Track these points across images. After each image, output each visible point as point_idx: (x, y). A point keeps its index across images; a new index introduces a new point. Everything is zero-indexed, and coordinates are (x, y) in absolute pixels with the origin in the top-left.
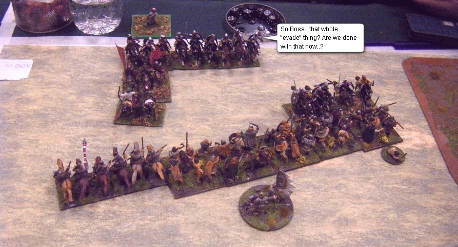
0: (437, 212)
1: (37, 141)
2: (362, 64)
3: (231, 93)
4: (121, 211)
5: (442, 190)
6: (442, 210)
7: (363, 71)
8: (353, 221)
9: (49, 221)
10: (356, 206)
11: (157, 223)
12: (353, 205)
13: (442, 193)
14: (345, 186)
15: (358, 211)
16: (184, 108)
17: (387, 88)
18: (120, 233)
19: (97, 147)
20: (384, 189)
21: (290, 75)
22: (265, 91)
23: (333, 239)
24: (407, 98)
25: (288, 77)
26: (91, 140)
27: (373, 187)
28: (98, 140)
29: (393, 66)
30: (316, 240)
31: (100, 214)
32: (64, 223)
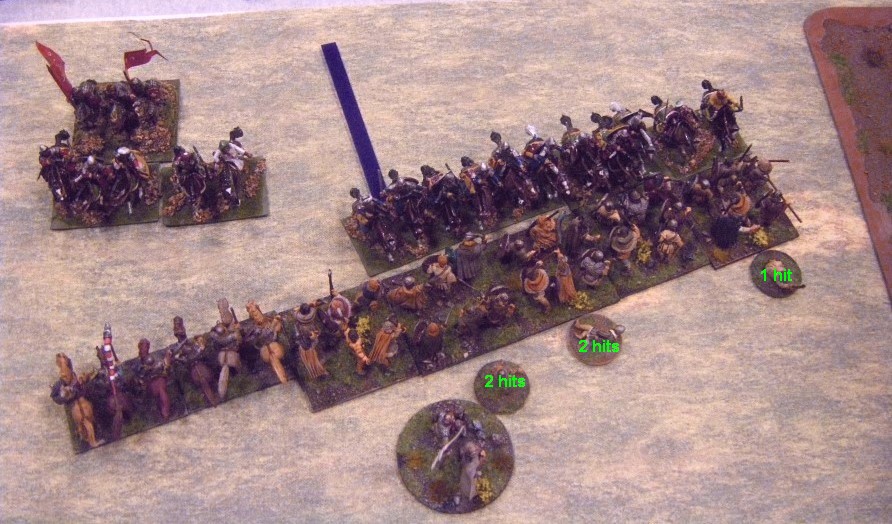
0: (862, 411)
1: (14, 281)
2: (715, 34)
3: (425, 129)
4: (201, 450)
5: (876, 359)
6: (873, 405)
7: (716, 52)
8: (688, 446)
9: (54, 482)
10: (693, 407)
11: (278, 473)
12: (687, 407)
13: (876, 365)
14: (671, 360)
15: (698, 420)
16: (324, 174)
17: (769, 96)
18: (202, 502)
19: (142, 292)
20: (755, 362)
21: (554, 74)
22: (499, 121)
23: (642, 491)
24: (811, 122)
25: (552, 78)
26: (128, 273)
27: (730, 358)
28: (143, 272)
29: (783, 35)
30: (607, 496)
31: (159, 459)
32: (85, 485)
